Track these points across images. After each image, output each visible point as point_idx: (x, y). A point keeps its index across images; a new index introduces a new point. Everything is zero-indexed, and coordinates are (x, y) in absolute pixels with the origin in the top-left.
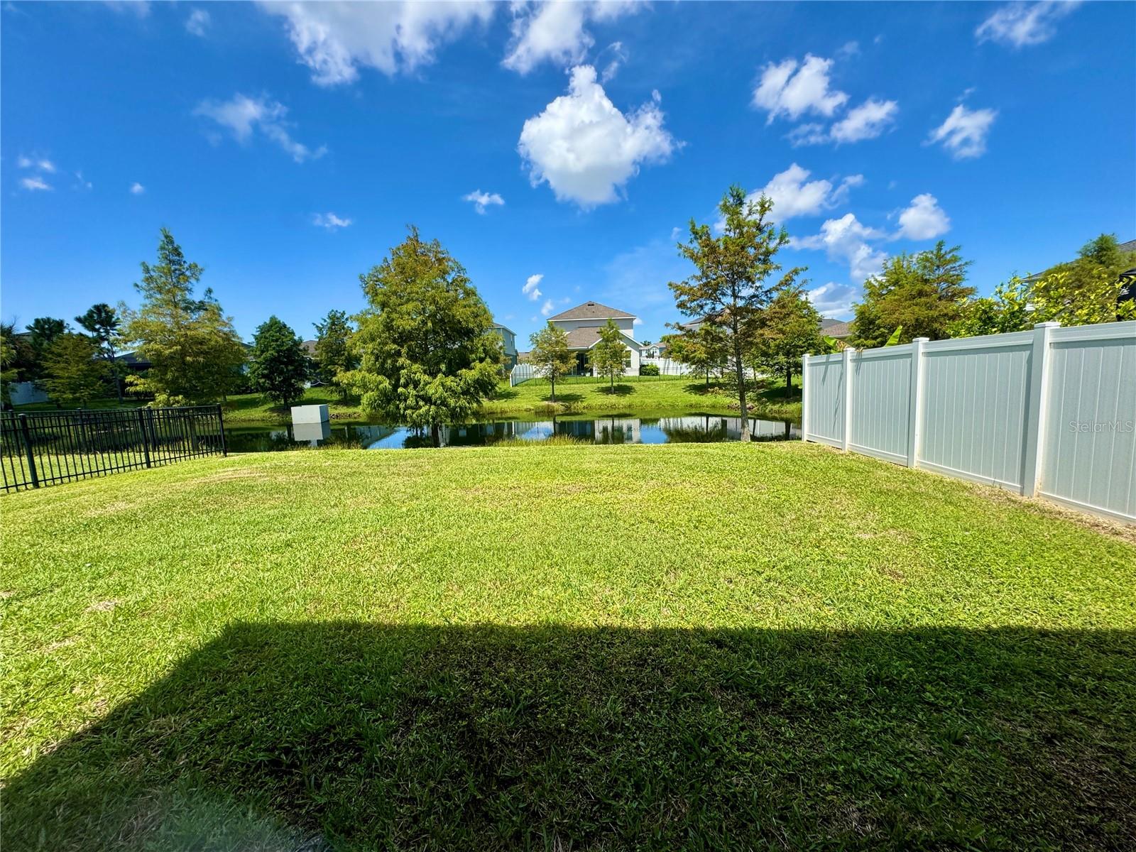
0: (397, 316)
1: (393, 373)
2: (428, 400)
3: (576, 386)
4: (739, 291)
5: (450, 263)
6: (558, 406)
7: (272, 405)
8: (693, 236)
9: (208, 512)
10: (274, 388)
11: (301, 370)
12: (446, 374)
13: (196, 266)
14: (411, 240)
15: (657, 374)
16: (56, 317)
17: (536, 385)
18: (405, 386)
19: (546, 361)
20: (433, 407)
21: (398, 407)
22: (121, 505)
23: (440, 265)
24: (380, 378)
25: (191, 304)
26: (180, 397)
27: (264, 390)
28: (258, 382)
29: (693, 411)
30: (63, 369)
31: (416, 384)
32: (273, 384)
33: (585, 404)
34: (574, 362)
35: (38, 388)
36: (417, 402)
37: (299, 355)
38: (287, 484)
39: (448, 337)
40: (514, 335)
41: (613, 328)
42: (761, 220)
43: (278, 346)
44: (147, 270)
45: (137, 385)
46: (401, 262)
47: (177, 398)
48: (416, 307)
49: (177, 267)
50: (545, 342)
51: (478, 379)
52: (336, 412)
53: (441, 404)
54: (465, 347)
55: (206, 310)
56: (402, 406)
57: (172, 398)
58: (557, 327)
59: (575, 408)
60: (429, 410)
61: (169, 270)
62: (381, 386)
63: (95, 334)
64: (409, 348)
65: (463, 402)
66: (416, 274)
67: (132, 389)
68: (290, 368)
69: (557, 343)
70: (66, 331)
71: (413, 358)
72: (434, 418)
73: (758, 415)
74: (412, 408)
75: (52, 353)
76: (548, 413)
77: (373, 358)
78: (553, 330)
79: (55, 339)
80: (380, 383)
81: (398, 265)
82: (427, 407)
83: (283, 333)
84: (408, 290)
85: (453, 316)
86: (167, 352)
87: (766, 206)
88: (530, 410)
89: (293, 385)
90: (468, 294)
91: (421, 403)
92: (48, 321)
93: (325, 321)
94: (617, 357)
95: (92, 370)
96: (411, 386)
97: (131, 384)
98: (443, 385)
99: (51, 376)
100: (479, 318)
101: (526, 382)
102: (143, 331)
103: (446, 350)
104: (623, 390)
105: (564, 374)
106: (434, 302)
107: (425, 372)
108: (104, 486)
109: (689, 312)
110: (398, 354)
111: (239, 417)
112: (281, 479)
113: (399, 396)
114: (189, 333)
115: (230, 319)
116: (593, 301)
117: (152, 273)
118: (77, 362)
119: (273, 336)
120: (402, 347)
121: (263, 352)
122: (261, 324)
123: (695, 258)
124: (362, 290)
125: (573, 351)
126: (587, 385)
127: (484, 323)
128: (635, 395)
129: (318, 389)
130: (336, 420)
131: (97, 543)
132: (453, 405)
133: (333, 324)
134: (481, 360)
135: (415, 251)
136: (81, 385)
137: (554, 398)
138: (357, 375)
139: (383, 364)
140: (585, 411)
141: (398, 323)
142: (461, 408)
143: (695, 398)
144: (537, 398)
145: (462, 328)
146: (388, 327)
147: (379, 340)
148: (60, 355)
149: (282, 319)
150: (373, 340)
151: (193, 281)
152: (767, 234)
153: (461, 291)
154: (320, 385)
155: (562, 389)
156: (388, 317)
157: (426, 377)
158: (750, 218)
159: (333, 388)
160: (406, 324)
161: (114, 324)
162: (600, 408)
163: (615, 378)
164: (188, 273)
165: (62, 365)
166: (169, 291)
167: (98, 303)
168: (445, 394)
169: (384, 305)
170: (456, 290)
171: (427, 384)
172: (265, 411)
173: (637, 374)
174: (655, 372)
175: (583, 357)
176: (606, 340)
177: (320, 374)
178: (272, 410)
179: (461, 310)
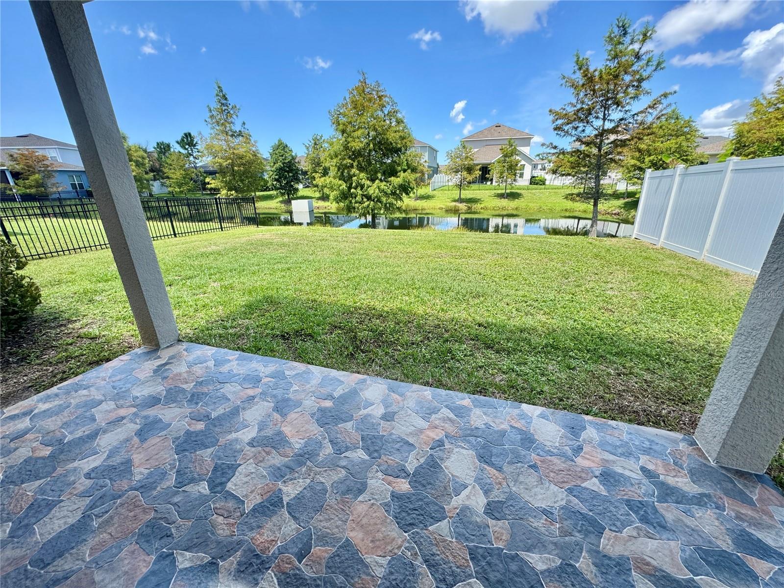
0: (351, 139)
1: (348, 179)
2: (369, 198)
3: (478, 191)
4: (609, 115)
5: (387, 99)
6: (462, 206)
7: (281, 199)
8: (577, 67)
9: (252, 253)
10: (281, 188)
11: (297, 176)
12: (381, 181)
13: (236, 107)
14: (362, 82)
15: (544, 184)
16: (166, 141)
17: (449, 190)
18: (356, 188)
19: (457, 172)
20: (372, 202)
21: (351, 202)
22: (214, 248)
23: (380, 101)
24: (340, 182)
25: (235, 132)
26: (234, 192)
27: (277, 189)
28: (273, 184)
29: (567, 214)
30: (174, 173)
31: (362, 187)
32: (281, 185)
33: (482, 206)
34: (478, 173)
35: (163, 185)
36: (362, 199)
37: (295, 166)
38: (289, 242)
39: (384, 155)
40: (437, 151)
41: (512, 146)
42: (640, 49)
43: (283, 159)
44: (210, 111)
45: (211, 184)
46: (354, 99)
47: (232, 193)
48: (363, 133)
49: (226, 108)
50: (457, 157)
51: (402, 184)
52: (317, 205)
53: (377, 201)
54: (395, 162)
55: (243, 136)
56: (353, 201)
57: (229, 192)
58: (467, 145)
59: (475, 208)
60: (369, 204)
61: (222, 109)
62: (341, 188)
63: (186, 151)
64: (358, 162)
65: (391, 200)
66: (364, 108)
67: (209, 186)
68: (291, 174)
69: (467, 157)
70: (172, 150)
71: (361, 169)
72: (372, 210)
73: (622, 220)
74: (360, 203)
75: (167, 164)
76: (455, 211)
77: (336, 169)
78: (464, 147)
79: (167, 154)
80: (341, 185)
81: (353, 102)
82: (368, 202)
83: (285, 150)
84: (358, 121)
85: (387, 139)
86: (225, 164)
87: (648, 35)
88: (442, 208)
89: (292, 186)
90: (399, 122)
91: (365, 200)
92: (162, 143)
93: (310, 142)
94: (513, 169)
95: (187, 174)
96: (359, 188)
97: (208, 183)
98: (379, 188)
99: (168, 178)
100: (405, 141)
101: (441, 188)
102: (212, 150)
103: (382, 163)
104: (513, 196)
105: (470, 183)
106: (375, 130)
107: (368, 179)
108: (204, 238)
109: (563, 134)
110: (352, 166)
111: (263, 206)
112: (286, 240)
113: (352, 194)
114: (235, 151)
115: (255, 142)
116: (500, 123)
117: (214, 113)
118: (179, 169)
119: (280, 153)
120: (354, 161)
121: (275, 163)
122: (273, 144)
123: (574, 86)
124: (330, 121)
125: (478, 165)
126: (486, 191)
127: (408, 144)
128: (523, 200)
129: (307, 189)
130: (318, 210)
131: (208, 262)
132: (385, 202)
133: (315, 144)
134: (405, 171)
135: (364, 91)
136: (182, 183)
137: (461, 200)
138: (327, 180)
139: (342, 173)
140: (482, 211)
141: (352, 145)
142: (389, 204)
143: (569, 204)
144: (449, 200)
145: (393, 148)
146: (346, 148)
147: (340, 157)
148: (171, 165)
149: (285, 141)
150: (337, 156)
151: (234, 116)
152: (645, 62)
153: (394, 120)
154: (308, 187)
155: (467, 194)
156: (346, 141)
157: (368, 183)
158: (631, 47)
159: (316, 189)
160: (357, 145)
161: (195, 145)
162: (494, 209)
163: (509, 187)
164: (232, 112)
165: (173, 171)
166: (222, 124)
167: (186, 132)
168: (380, 194)
169: (343, 132)
170: (391, 119)
171: (369, 187)
172: (277, 203)
173: (527, 183)
174: (543, 182)
175: (485, 170)
176: (505, 156)
177: (308, 179)
178: (281, 202)
179: (392, 135)
